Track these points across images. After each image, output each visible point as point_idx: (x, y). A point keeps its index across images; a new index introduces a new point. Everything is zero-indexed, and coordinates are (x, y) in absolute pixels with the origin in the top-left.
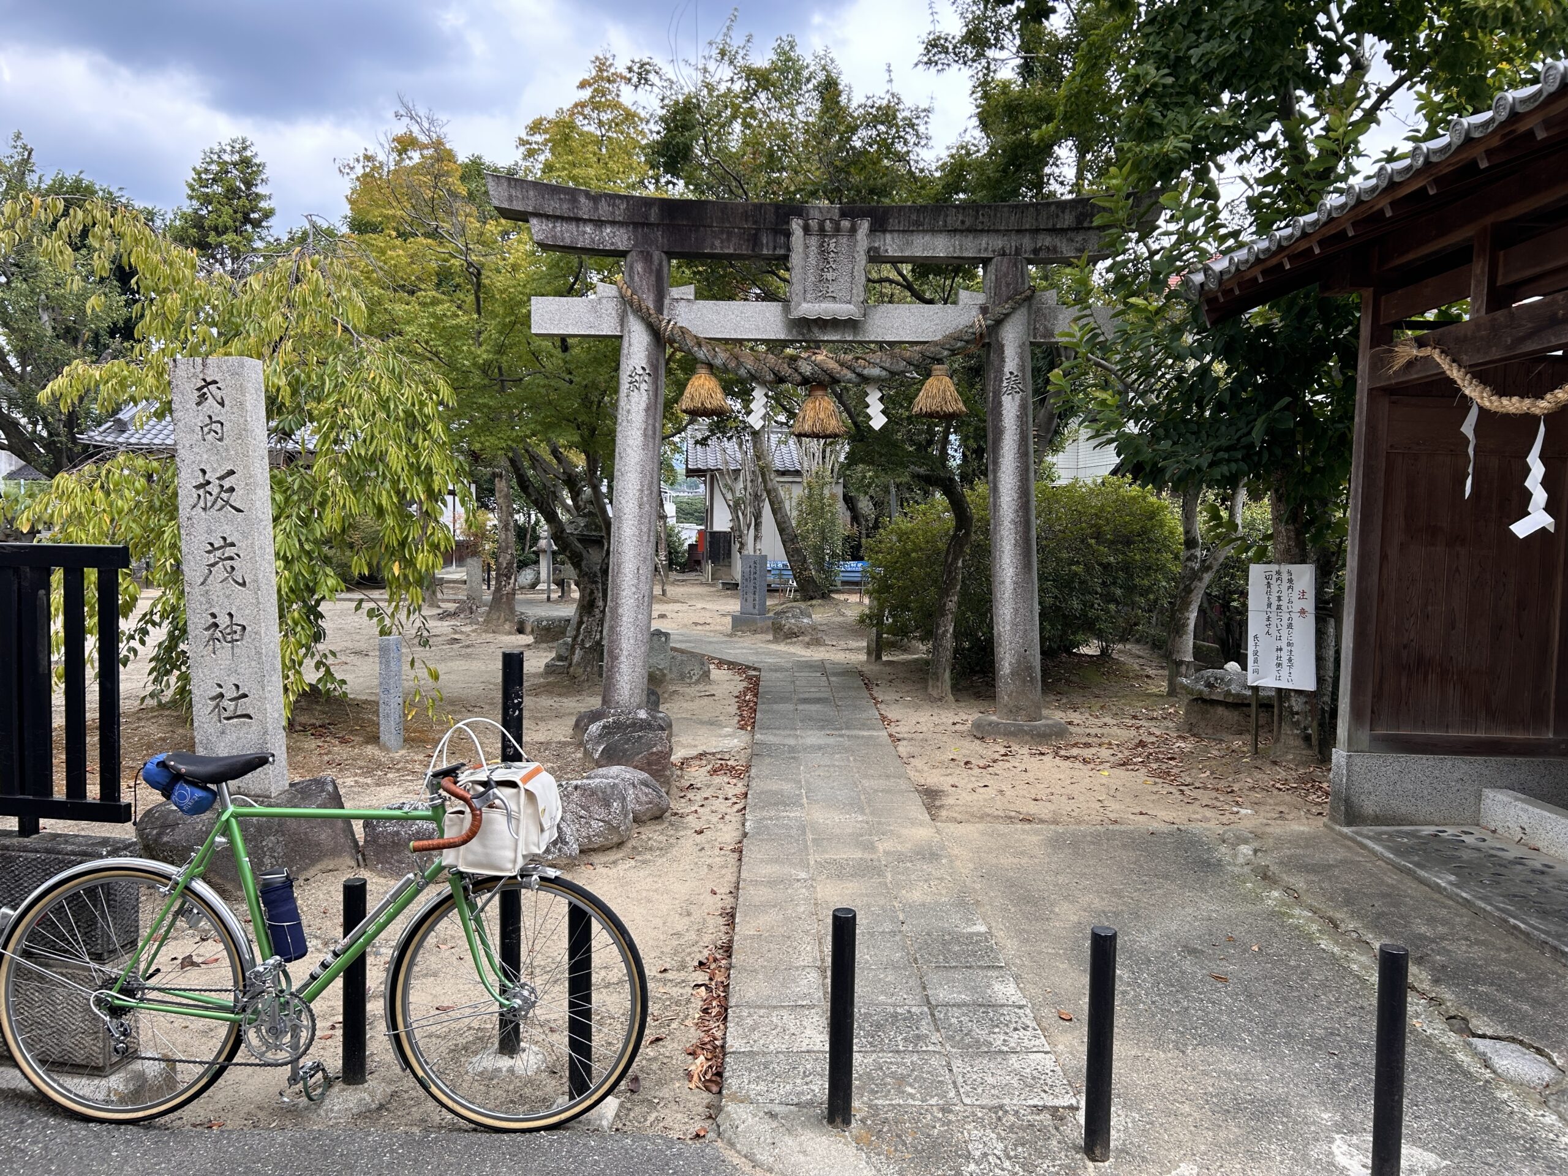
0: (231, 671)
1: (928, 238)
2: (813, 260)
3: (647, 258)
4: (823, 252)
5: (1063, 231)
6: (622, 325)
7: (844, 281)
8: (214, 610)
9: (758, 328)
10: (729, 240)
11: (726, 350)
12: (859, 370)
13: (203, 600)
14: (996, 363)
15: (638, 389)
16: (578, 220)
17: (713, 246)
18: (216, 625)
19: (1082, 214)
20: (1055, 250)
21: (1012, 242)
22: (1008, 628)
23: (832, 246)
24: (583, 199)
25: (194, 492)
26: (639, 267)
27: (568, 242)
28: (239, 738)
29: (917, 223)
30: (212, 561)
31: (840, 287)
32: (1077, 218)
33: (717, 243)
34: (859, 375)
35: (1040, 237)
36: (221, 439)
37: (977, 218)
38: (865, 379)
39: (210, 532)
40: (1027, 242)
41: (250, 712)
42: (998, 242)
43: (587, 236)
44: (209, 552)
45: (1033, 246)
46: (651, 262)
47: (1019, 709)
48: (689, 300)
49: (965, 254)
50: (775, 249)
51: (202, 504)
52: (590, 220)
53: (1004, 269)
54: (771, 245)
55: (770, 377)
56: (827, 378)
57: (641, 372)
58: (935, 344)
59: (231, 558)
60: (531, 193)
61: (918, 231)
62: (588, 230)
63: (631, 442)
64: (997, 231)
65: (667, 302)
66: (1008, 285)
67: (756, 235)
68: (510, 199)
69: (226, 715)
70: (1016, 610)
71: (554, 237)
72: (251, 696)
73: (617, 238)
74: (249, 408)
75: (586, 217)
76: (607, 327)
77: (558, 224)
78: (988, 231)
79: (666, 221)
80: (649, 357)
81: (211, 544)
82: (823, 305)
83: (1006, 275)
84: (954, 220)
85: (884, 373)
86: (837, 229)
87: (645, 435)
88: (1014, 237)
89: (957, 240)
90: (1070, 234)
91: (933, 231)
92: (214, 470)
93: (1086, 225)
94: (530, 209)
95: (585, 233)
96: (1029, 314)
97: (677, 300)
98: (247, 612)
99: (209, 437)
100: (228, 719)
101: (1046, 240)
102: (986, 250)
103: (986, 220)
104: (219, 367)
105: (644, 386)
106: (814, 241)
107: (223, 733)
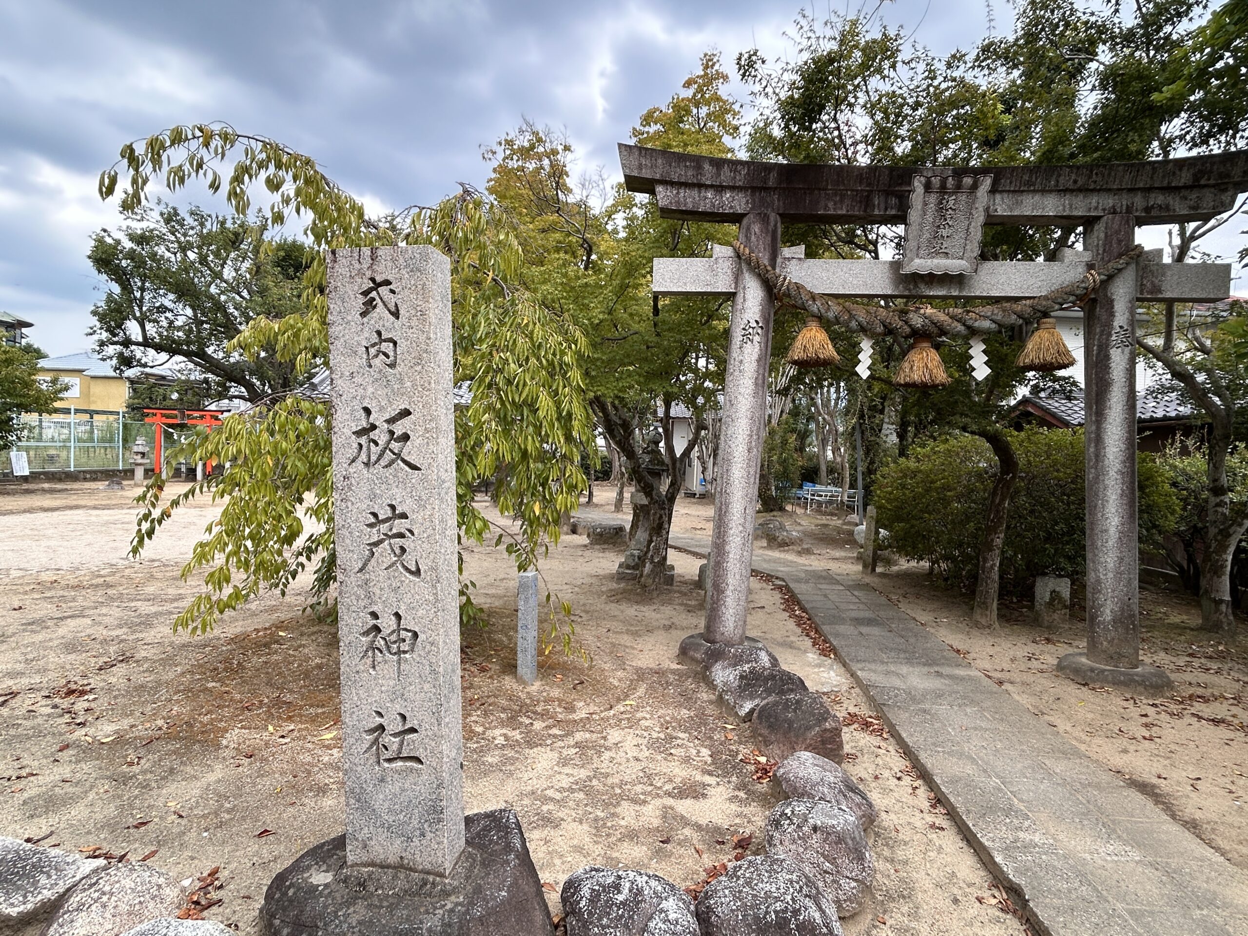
0: (398, 695)
1: (1037, 197)
2: (929, 218)
3: (764, 219)
4: (941, 209)
5: (1177, 189)
6: (736, 283)
7: (959, 238)
8: (375, 608)
9: (865, 284)
10: (842, 201)
11: (839, 304)
12: (970, 323)
13: (361, 593)
14: (1104, 317)
15: (752, 341)
16: (700, 186)
17: (826, 208)
18: (377, 629)
19: (1200, 171)
20: (1167, 208)
21: (1124, 201)
22: (1111, 575)
23: (951, 203)
24: (707, 166)
25: (354, 441)
26: (756, 228)
27: (690, 206)
28: (403, 790)
29: (1029, 183)
30: (375, 539)
31: (954, 244)
32: (1194, 175)
33: (831, 204)
34: (969, 327)
35: (1153, 195)
36: (392, 366)
37: (1090, 177)
38: (973, 332)
39: (373, 497)
40: (1139, 201)
41: (420, 753)
42: (1109, 201)
43: (708, 200)
44: (371, 526)
45: (1145, 204)
46: (768, 223)
47: (1121, 656)
48: (800, 259)
49: (1075, 213)
50: (886, 209)
51: (363, 457)
52: (712, 186)
53: (1116, 226)
54: (882, 206)
55: (880, 329)
56: (936, 330)
57: (755, 325)
58: (1046, 298)
59: (401, 535)
60: (660, 161)
61: (1028, 191)
62: (709, 195)
63: (742, 390)
64: (1109, 190)
65: (779, 260)
66: (1120, 242)
67: (868, 196)
68: (640, 167)
69: (388, 755)
70: (1121, 559)
71: (678, 202)
72: (423, 732)
73: (735, 202)
74: (433, 320)
75: (708, 183)
76: (723, 285)
77: (682, 191)
78: (1099, 191)
79: (784, 185)
80: (762, 311)
81: (375, 515)
82: (935, 261)
83: (1118, 232)
84: (1066, 180)
85: (993, 326)
86: (959, 187)
87: (756, 384)
88: (1125, 196)
89: (1067, 200)
90: (1184, 193)
91: (1044, 191)
92: (382, 409)
93: (1203, 182)
94: (658, 177)
95: (706, 198)
96: (1137, 271)
97: (789, 259)
98: (421, 612)
99: (378, 362)
100: (389, 760)
101: (1159, 199)
102: (1096, 208)
103: (1099, 179)
104: (393, 260)
105: (757, 338)
106: (933, 199)
107: (382, 780)
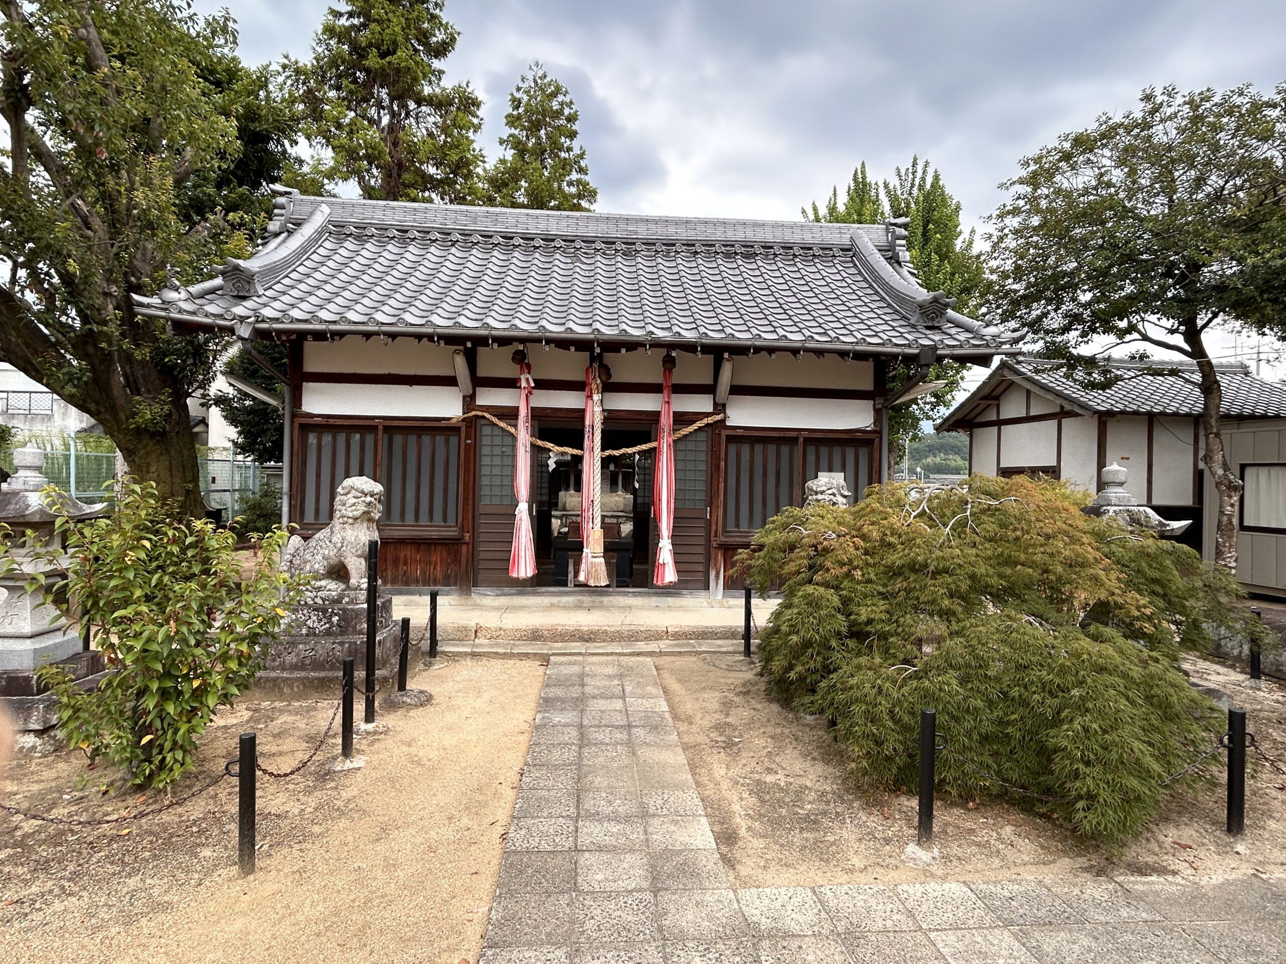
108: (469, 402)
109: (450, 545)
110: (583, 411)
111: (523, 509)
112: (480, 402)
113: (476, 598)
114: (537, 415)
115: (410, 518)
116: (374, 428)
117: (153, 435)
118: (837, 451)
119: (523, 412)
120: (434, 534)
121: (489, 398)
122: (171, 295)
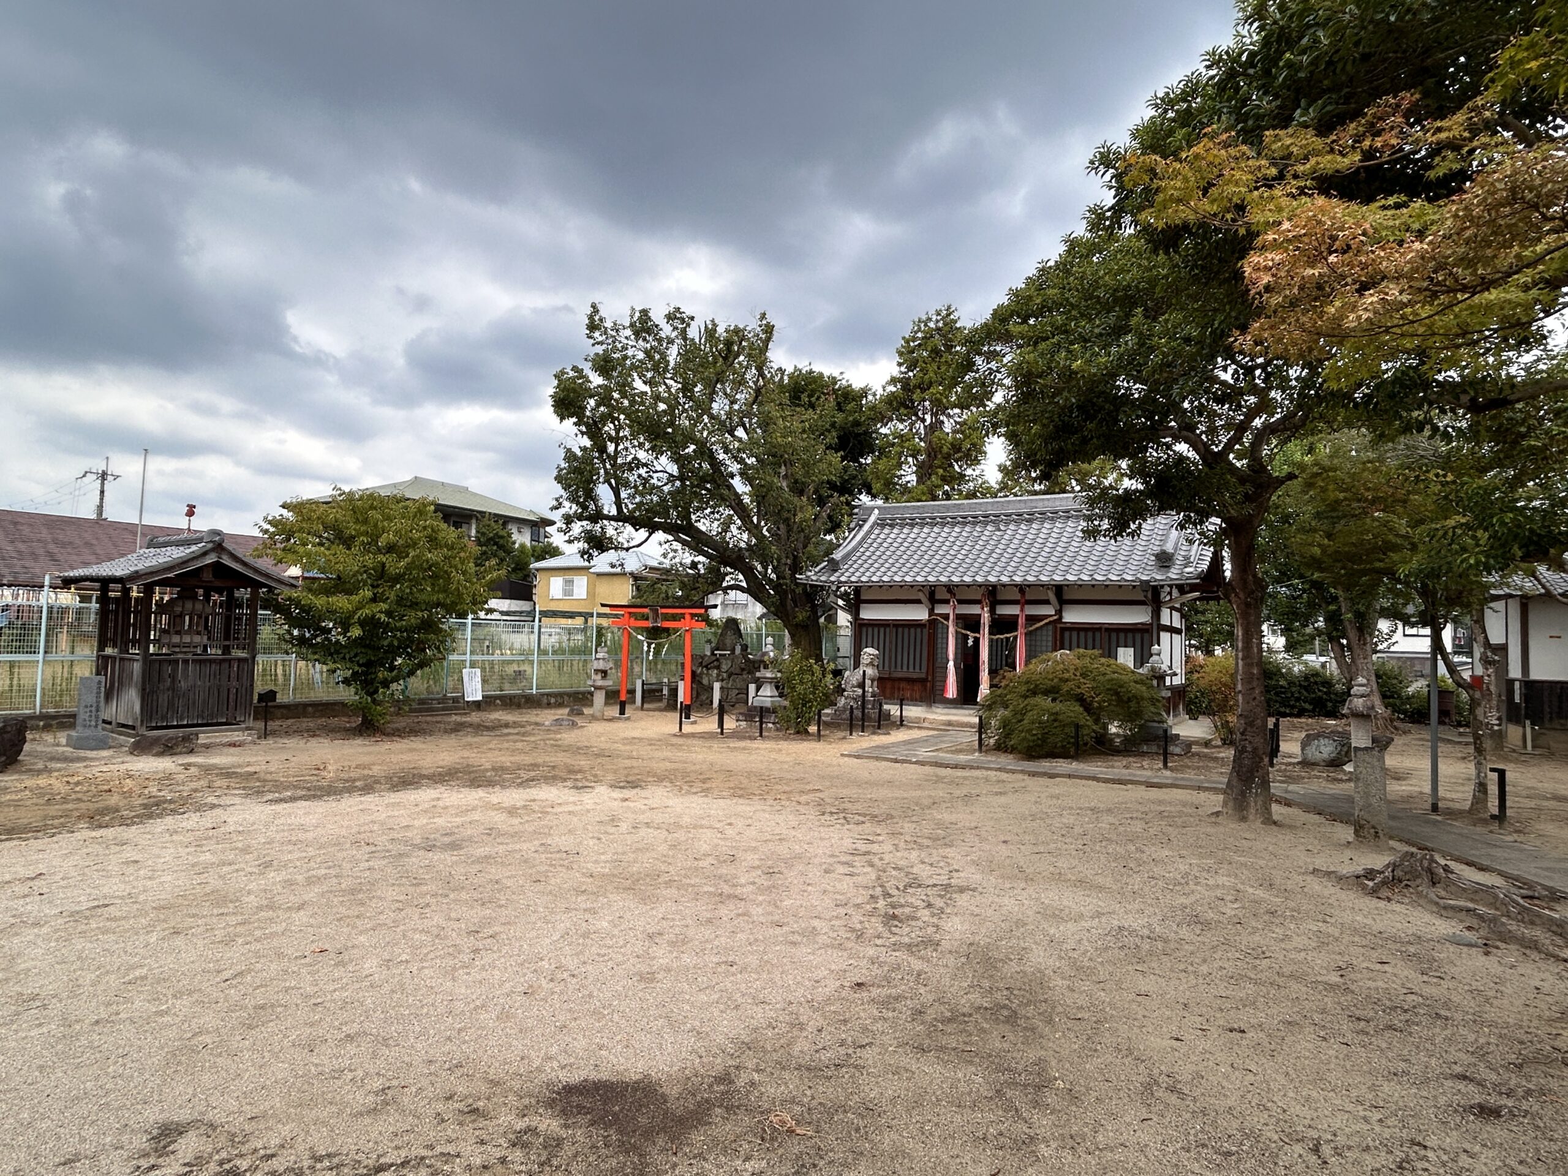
108: (931, 612)
109: (923, 681)
110: (980, 615)
111: (951, 664)
112: (936, 612)
113: (934, 709)
114: (958, 617)
115: (905, 669)
116: (888, 625)
117: (803, 627)
118: (1130, 635)
119: (951, 617)
120: (915, 676)
121: (940, 609)
122: (809, 574)
